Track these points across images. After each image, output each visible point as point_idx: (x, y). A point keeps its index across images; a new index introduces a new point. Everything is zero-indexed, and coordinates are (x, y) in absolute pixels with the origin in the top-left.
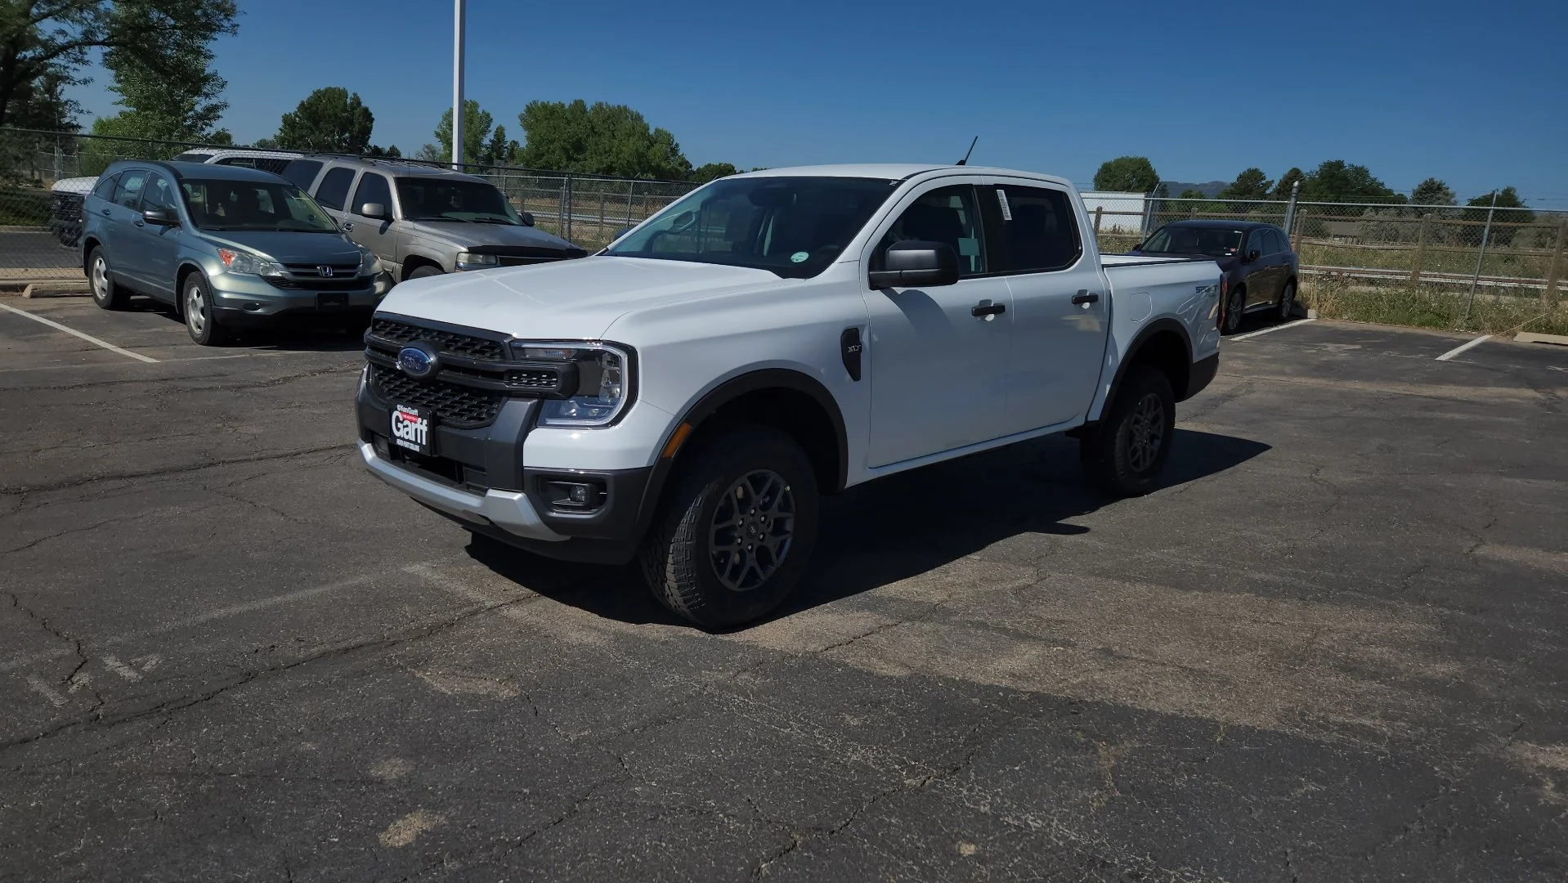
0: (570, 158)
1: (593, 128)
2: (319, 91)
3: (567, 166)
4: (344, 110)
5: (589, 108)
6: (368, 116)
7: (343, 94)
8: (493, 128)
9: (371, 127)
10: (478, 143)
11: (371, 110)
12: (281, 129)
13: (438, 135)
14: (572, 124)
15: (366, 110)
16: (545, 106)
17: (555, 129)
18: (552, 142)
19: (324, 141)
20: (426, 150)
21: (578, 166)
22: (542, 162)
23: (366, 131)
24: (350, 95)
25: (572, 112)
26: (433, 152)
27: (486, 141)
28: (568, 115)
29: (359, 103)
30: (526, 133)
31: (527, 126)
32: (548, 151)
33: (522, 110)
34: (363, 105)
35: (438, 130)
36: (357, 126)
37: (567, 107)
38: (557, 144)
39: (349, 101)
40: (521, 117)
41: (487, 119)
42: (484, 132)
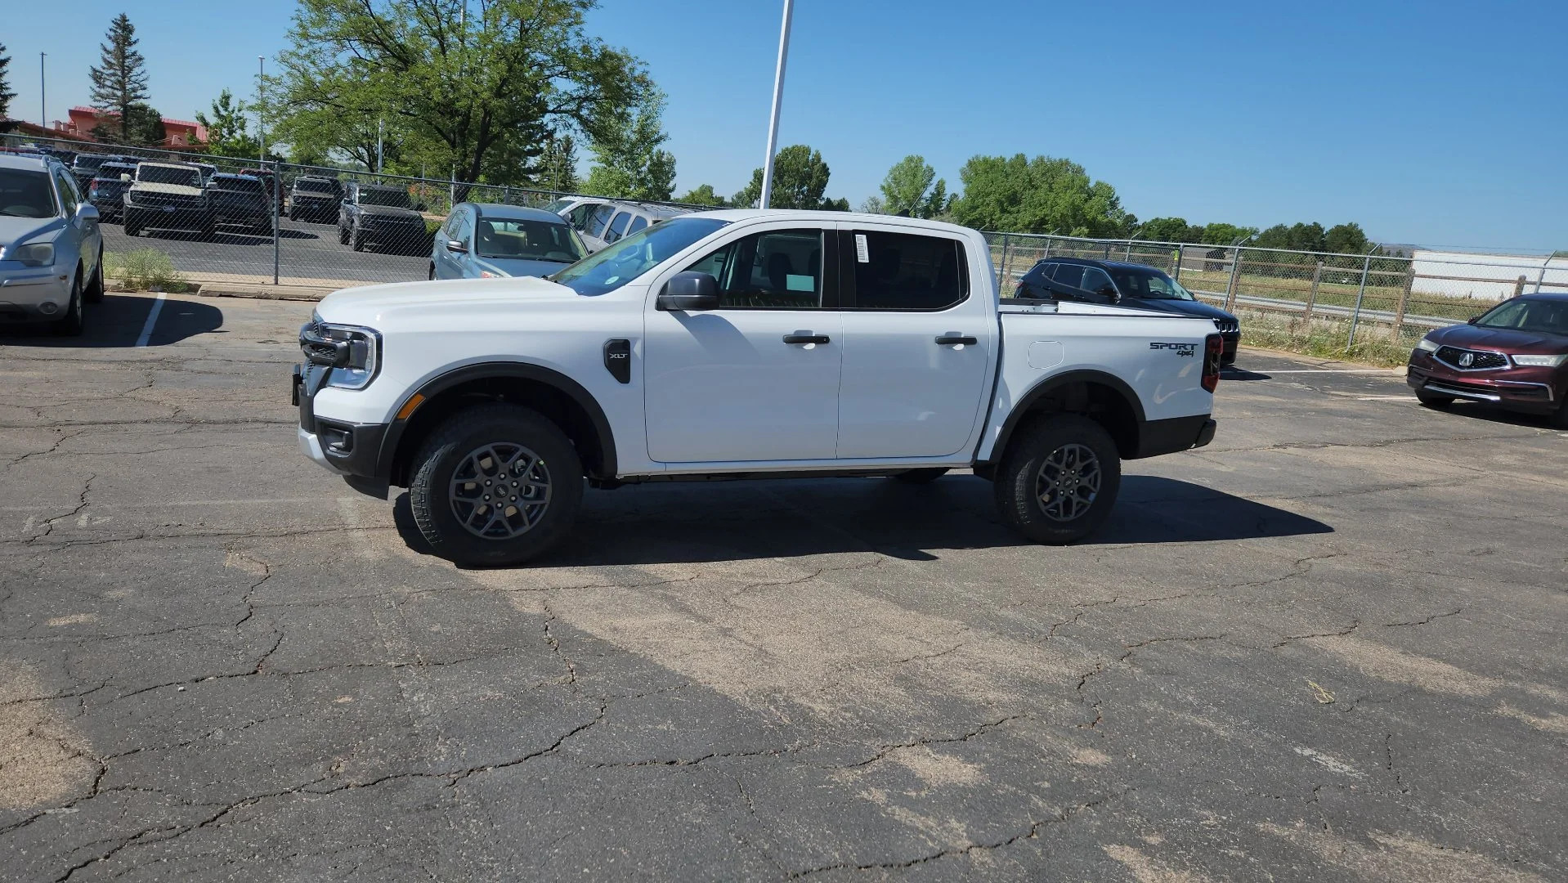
0: (1003, 211)
1: (1031, 181)
2: (787, 149)
3: (1000, 218)
4: (806, 165)
5: (1029, 161)
6: (825, 171)
7: (807, 151)
8: (935, 181)
9: (827, 180)
10: (918, 195)
11: (828, 165)
12: (751, 183)
13: (883, 188)
14: (1010, 178)
15: (824, 165)
16: (986, 161)
17: (992, 182)
18: (988, 195)
19: (785, 193)
20: (871, 202)
21: (1011, 218)
22: (975, 214)
23: (822, 184)
24: (813, 152)
25: (1012, 166)
26: (877, 204)
27: (927, 195)
28: (1009, 170)
29: (819, 160)
30: (964, 186)
31: (967, 180)
32: (982, 204)
33: (964, 164)
34: (822, 161)
35: (884, 184)
36: (814, 180)
37: (1007, 161)
38: (992, 197)
39: (810, 158)
40: (963, 172)
41: (931, 173)
42: (925, 186)
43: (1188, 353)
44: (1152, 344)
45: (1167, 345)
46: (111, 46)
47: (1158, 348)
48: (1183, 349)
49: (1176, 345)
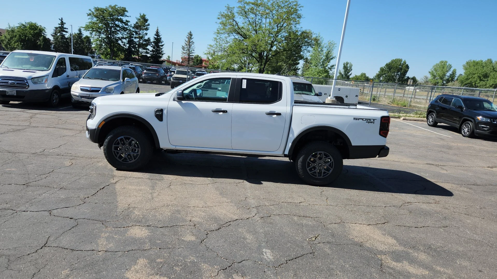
0: (481, 80)
1: (494, 69)
2: (393, 60)
3: (479, 83)
4: (400, 65)
5: (493, 62)
6: (407, 67)
7: (401, 60)
8: (452, 70)
9: (408, 70)
10: (444, 75)
11: (409, 65)
12: (379, 72)
13: (430, 72)
14: (485, 68)
15: (407, 65)
16: (474, 62)
17: (476, 69)
18: (474, 74)
19: (391, 75)
20: (425, 77)
21: (484, 83)
22: (469, 81)
23: (406, 72)
24: (403, 61)
25: (486, 63)
26: (427, 78)
27: (448, 74)
28: (484, 65)
29: (405, 63)
30: (464, 71)
31: (466, 69)
32: (472, 78)
33: (465, 63)
34: (407, 64)
35: (430, 71)
36: (403, 70)
37: (484, 61)
38: (476, 75)
39: (402, 62)
40: (464, 66)
41: (450, 67)
42: (447, 71)
43: (371, 122)
44: (354, 118)
45: (361, 119)
46: (187, 40)
47: (357, 120)
48: (369, 121)
49: (366, 119)
